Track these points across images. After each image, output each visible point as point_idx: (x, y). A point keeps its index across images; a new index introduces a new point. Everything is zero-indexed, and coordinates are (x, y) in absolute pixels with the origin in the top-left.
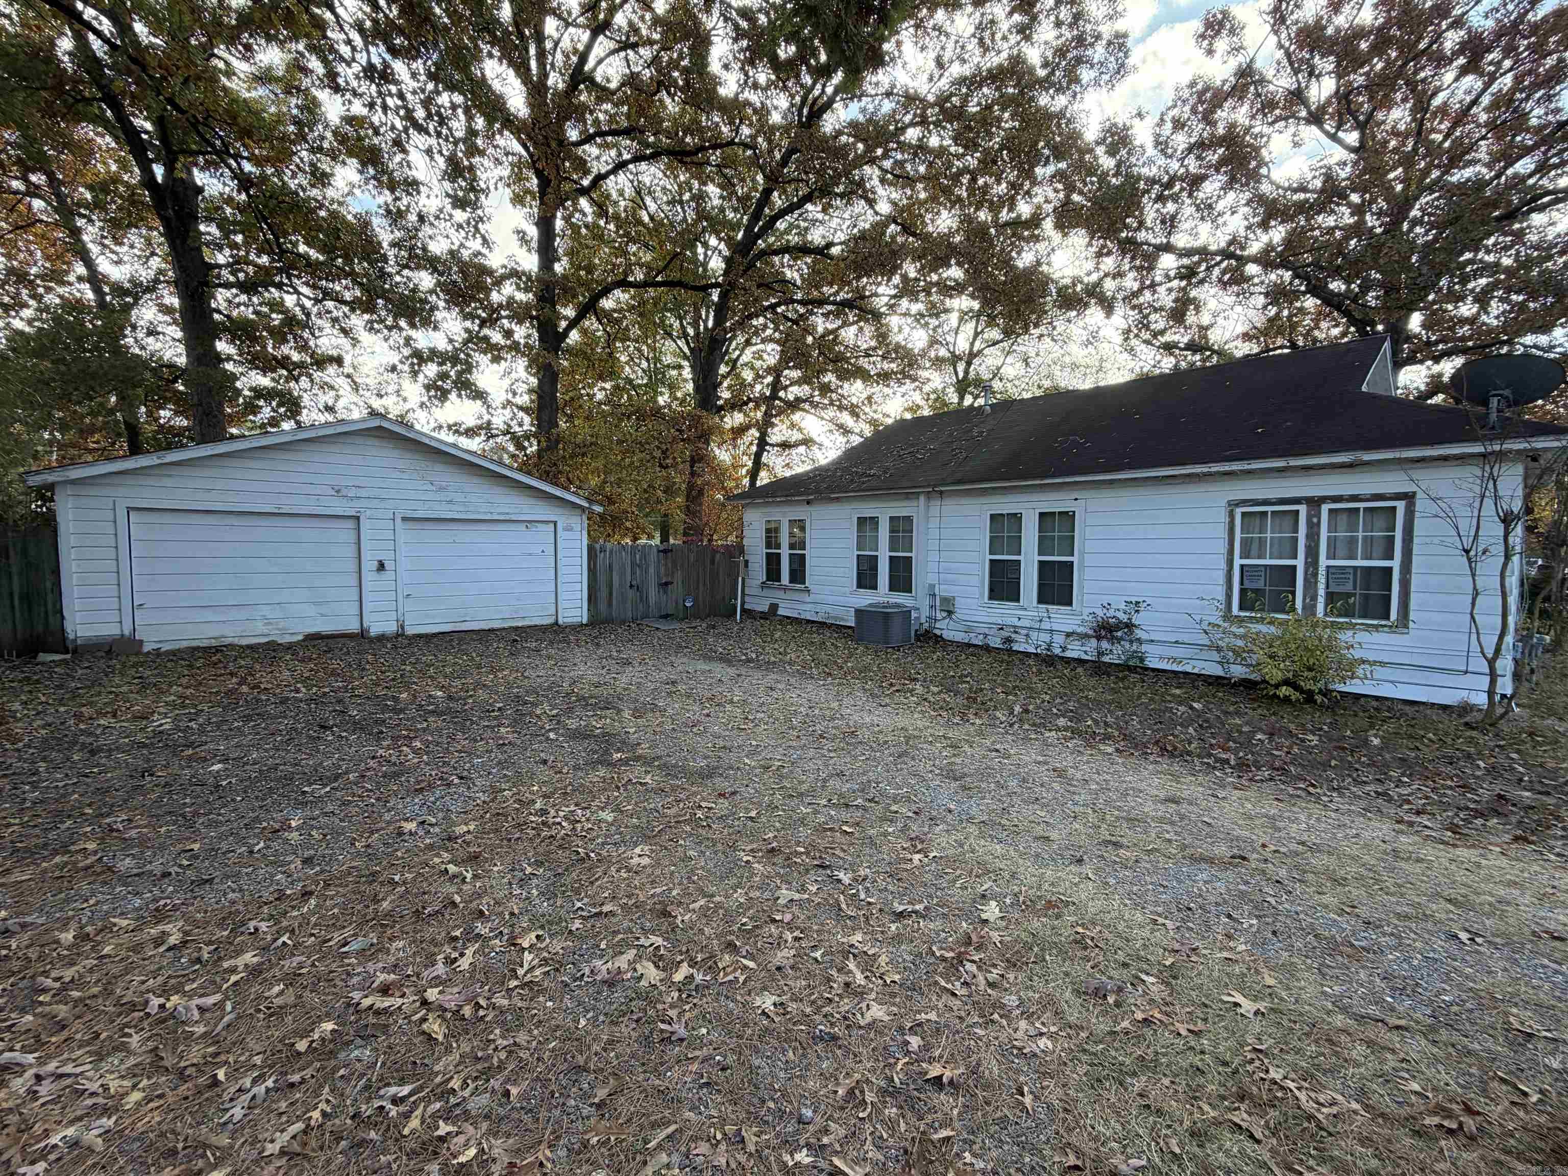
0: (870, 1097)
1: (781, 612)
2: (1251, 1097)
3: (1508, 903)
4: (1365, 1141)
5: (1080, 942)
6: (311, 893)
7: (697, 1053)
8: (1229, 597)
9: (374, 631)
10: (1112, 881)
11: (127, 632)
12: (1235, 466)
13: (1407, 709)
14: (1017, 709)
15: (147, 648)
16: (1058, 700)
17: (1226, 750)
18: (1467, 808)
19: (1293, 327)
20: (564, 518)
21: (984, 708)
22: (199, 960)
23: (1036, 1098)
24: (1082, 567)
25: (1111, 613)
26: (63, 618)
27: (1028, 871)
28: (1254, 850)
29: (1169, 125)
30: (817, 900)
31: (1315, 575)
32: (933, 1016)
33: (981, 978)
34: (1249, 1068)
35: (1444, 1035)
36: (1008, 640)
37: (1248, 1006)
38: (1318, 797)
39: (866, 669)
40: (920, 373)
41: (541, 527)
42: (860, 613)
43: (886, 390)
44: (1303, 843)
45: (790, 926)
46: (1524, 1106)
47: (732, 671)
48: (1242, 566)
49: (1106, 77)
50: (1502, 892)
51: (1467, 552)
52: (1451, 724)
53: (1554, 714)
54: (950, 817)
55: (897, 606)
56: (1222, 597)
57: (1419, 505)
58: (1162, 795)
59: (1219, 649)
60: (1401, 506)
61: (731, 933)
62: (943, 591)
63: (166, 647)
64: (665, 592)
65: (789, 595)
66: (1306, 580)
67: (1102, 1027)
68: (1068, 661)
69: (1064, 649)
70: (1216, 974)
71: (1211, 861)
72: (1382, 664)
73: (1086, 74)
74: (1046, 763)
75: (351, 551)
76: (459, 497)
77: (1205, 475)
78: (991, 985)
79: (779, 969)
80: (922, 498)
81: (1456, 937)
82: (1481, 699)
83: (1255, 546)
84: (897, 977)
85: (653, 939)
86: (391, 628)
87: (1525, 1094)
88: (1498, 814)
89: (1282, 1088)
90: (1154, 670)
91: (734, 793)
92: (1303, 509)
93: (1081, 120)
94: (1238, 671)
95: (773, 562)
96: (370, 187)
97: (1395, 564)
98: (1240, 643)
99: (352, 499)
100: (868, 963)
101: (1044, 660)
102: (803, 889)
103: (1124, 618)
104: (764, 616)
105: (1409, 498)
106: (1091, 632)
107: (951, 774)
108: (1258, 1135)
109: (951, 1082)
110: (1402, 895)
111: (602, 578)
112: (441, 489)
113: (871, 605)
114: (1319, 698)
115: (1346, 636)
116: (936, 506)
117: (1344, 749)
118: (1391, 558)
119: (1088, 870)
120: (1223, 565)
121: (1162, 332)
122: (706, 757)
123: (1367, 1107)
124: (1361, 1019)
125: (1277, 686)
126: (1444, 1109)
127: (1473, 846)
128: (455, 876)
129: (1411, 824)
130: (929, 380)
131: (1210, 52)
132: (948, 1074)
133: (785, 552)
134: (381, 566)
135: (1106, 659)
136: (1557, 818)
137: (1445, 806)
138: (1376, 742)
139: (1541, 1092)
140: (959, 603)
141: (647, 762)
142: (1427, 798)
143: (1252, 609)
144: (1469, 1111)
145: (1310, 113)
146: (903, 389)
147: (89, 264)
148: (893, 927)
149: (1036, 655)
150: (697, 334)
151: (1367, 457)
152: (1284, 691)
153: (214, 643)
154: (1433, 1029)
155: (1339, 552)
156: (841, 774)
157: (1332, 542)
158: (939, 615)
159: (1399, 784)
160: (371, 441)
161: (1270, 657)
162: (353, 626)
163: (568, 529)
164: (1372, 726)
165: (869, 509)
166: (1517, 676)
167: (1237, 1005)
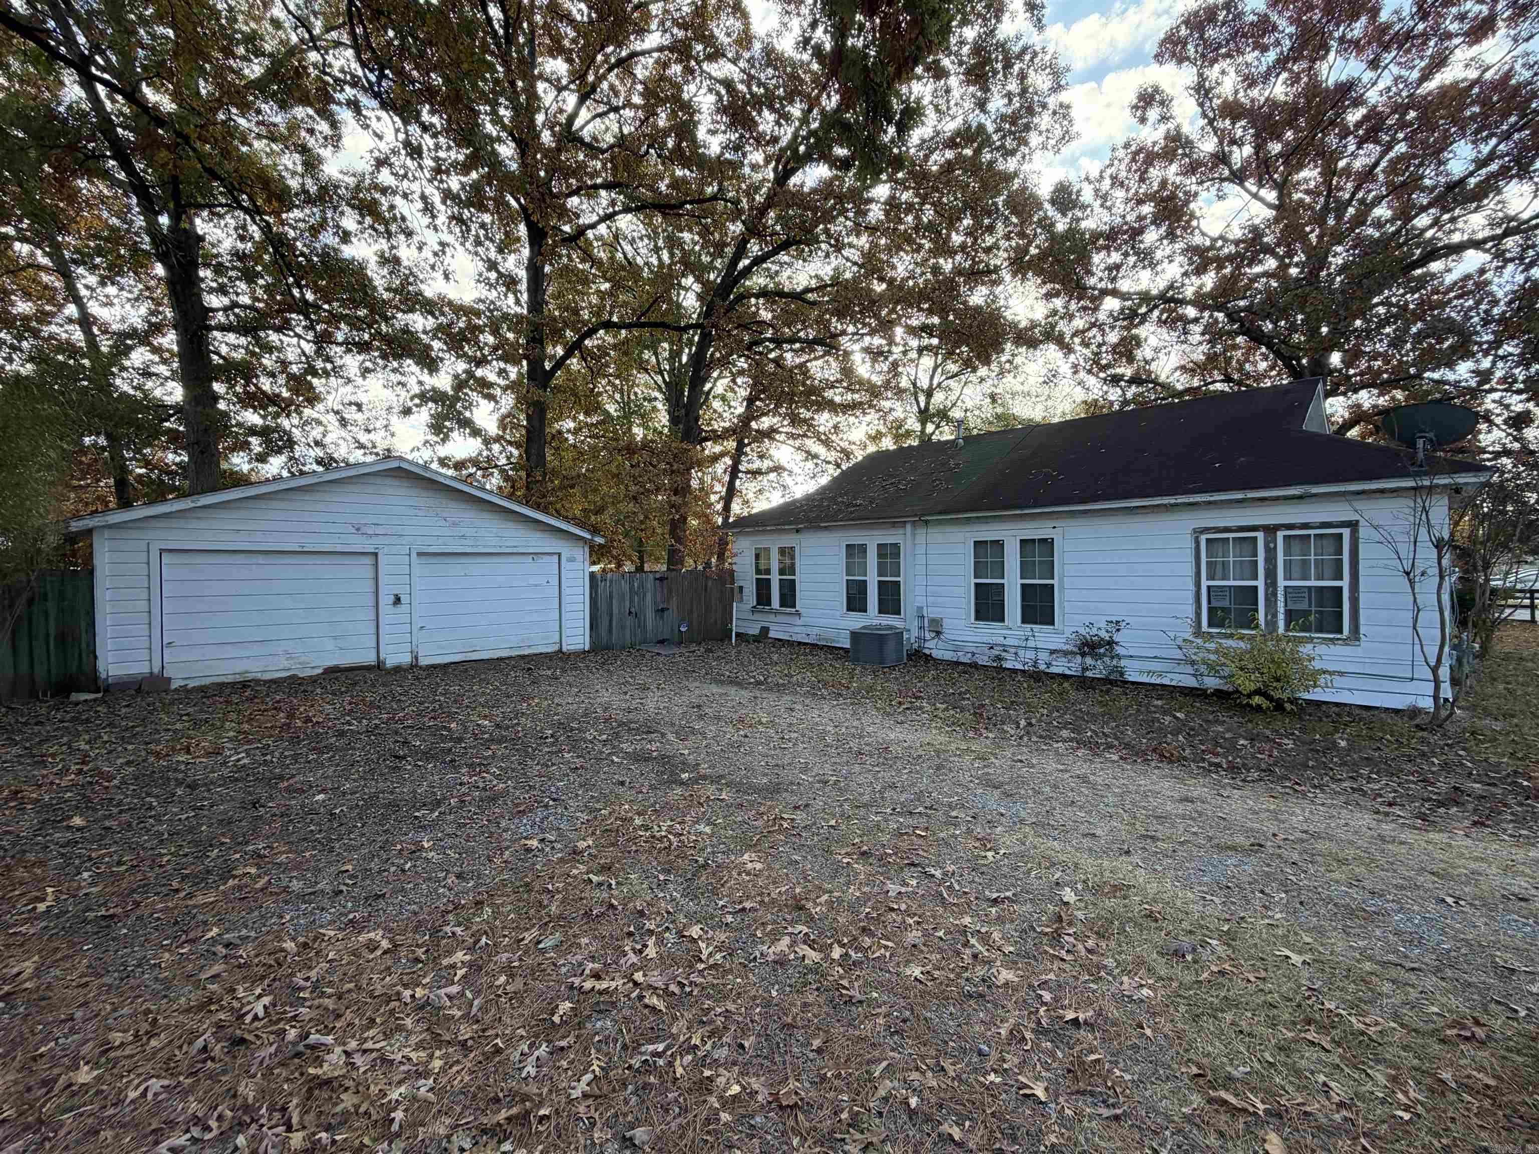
0: (1028, 1035)
1: (772, 634)
2: (1315, 1022)
3: (1480, 874)
4: (1405, 1048)
5: (1150, 916)
6: (482, 903)
7: (879, 1010)
8: (1198, 615)
9: (391, 661)
10: (1160, 868)
11: (156, 670)
12: (1198, 498)
13: (1364, 714)
14: (1023, 723)
15: (174, 685)
16: (1055, 714)
17: (1217, 755)
18: (1430, 799)
19: (1228, 361)
20: (567, 549)
21: (991, 723)
22: (417, 960)
23: (1154, 1031)
24: (1062, 588)
25: (1094, 631)
26: (96, 657)
27: (1088, 863)
28: (1267, 839)
29: (1107, 182)
30: (921, 892)
31: (1275, 594)
32: (1052, 976)
33: (1080, 946)
34: (1310, 1002)
35: (1449, 973)
36: (999, 658)
37: (1296, 959)
38: (1304, 795)
39: (871, 689)
40: (883, 403)
41: (546, 558)
42: (855, 636)
43: (852, 419)
44: (1306, 832)
45: (908, 913)
46: (1517, 1019)
47: (746, 694)
48: (1209, 587)
49: (1052, 142)
50: (1473, 865)
51: (1408, 574)
52: (1404, 725)
53: (1490, 715)
54: (1003, 820)
55: (891, 628)
56: (1192, 615)
57: (1363, 532)
58: (1176, 795)
59: (1193, 663)
60: (1346, 532)
61: (860, 921)
62: (931, 613)
63: (192, 684)
64: (662, 617)
65: (780, 618)
66: (1267, 599)
67: (1189, 978)
68: (1053, 676)
69: (1049, 665)
70: (1264, 936)
71: (1234, 848)
72: (1341, 674)
73: (1034, 139)
74: (1066, 771)
75: (369, 586)
76: (470, 532)
77: (1172, 505)
78: (1089, 951)
79: (914, 946)
80: (909, 527)
81: (1443, 900)
82: (1427, 704)
83: (1219, 567)
84: (1012, 949)
85: (800, 928)
86: (405, 659)
87: (1516, 1011)
88: (1457, 804)
89: (1337, 1015)
90: (1133, 683)
91: (807, 806)
92: (1260, 535)
93: (1033, 179)
94: (1212, 683)
95: (763, 587)
96: (366, 235)
97: (1345, 584)
98: (1213, 657)
99: (371, 536)
100: (985, 939)
101: (1031, 676)
102: (904, 884)
103: (1104, 634)
104: (757, 639)
105: (1353, 525)
106: (1076, 650)
107: (991, 784)
108: (1328, 1047)
109: (1085, 1021)
110: (1395, 871)
111: (603, 606)
112: (454, 524)
113: (864, 627)
114: (1288, 706)
115: (1306, 649)
116: (922, 534)
117: (1317, 751)
118: (1341, 578)
119: (1136, 859)
120: (1192, 587)
121: (1108, 366)
122: (766, 775)
123: (1402, 1025)
124: (1384, 964)
125: (1249, 696)
126: (1459, 1023)
127: (1441, 831)
128: (600, 884)
129: (1387, 814)
130: (891, 409)
131: (1143, 120)
132: (1082, 1017)
133: (775, 579)
134: (398, 600)
135: (1089, 674)
136: (1505, 805)
137: (1412, 799)
138: (1343, 744)
139: (1528, 1009)
140: (946, 623)
141: (716, 780)
142: (1395, 791)
143: (1221, 625)
144: (1477, 1023)
145: (1232, 172)
146: (868, 418)
147: (81, 306)
148: (993, 910)
149: (1023, 671)
150: (672, 369)
151: (1315, 490)
152: (1257, 700)
153: (239, 678)
154: (1439, 969)
155: (1294, 575)
156: (893, 786)
157: (1288, 564)
158: (928, 636)
159: (1369, 780)
160: (388, 481)
161: (1242, 669)
162: (369, 658)
163: (572, 560)
164: (1336, 730)
165: (857, 537)
166: (1455, 682)
167: (1287, 957)
